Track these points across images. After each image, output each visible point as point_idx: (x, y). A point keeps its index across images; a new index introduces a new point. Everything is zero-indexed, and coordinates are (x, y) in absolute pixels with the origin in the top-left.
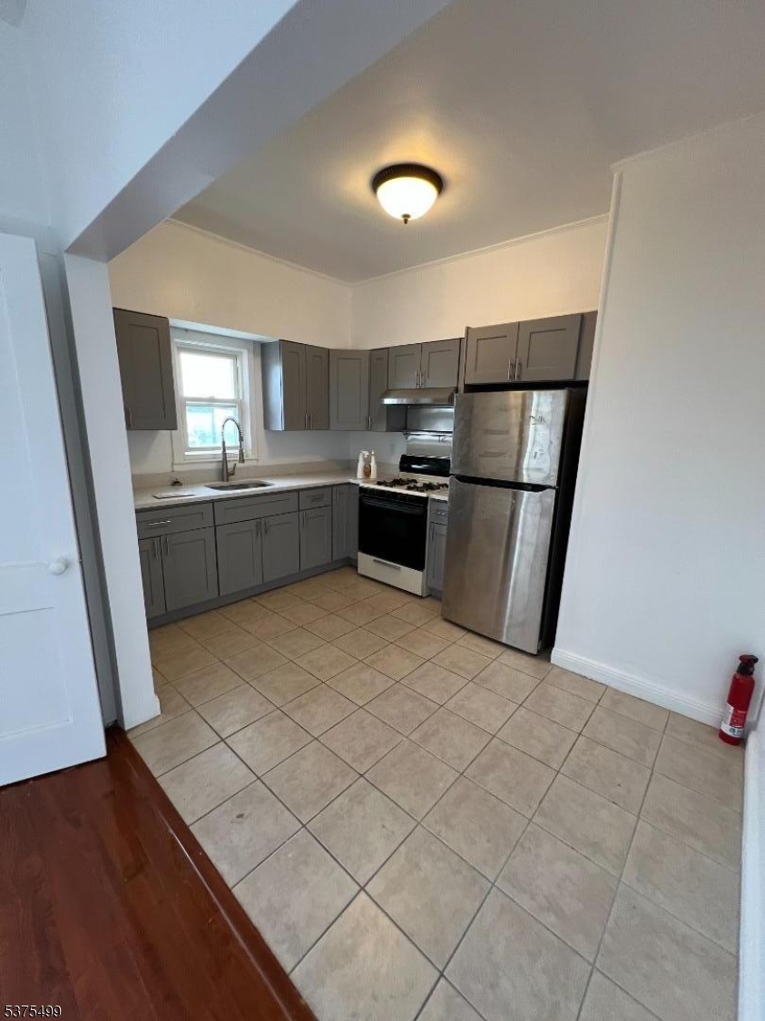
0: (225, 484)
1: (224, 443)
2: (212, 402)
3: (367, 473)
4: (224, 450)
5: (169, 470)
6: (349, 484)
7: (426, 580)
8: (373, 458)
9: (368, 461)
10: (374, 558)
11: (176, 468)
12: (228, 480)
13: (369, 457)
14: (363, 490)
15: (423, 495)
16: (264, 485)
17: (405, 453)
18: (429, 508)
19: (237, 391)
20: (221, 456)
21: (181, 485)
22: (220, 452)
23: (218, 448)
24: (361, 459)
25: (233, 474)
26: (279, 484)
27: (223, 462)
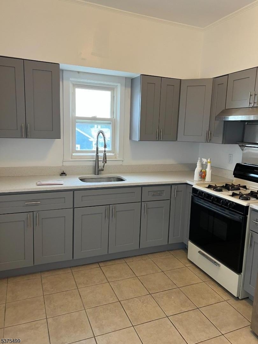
0: (96, 176)
1: (97, 148)
2: (94, 120)
3: (203, 176)
4: (97, 153)
5: (61, 165)
6: (187, 184)
7: (242, 285)
8: (209, 165)
9: (204, 166)
10: (199, 249)
11: (65, 164)
12: (98, 174)
13: (207, 163)
14: (195, 190)
15: (244, 203)
16: (122, 180)
17: (240, 162)
18: (248, 216)
19: (112, 112)
20: (95, 157)
21: (66, 175)
22: (95, 154)
23: (93, 152)
24: (198, 164)
25: (102, 170)
26: (130, 180)
27: (96, 161)
